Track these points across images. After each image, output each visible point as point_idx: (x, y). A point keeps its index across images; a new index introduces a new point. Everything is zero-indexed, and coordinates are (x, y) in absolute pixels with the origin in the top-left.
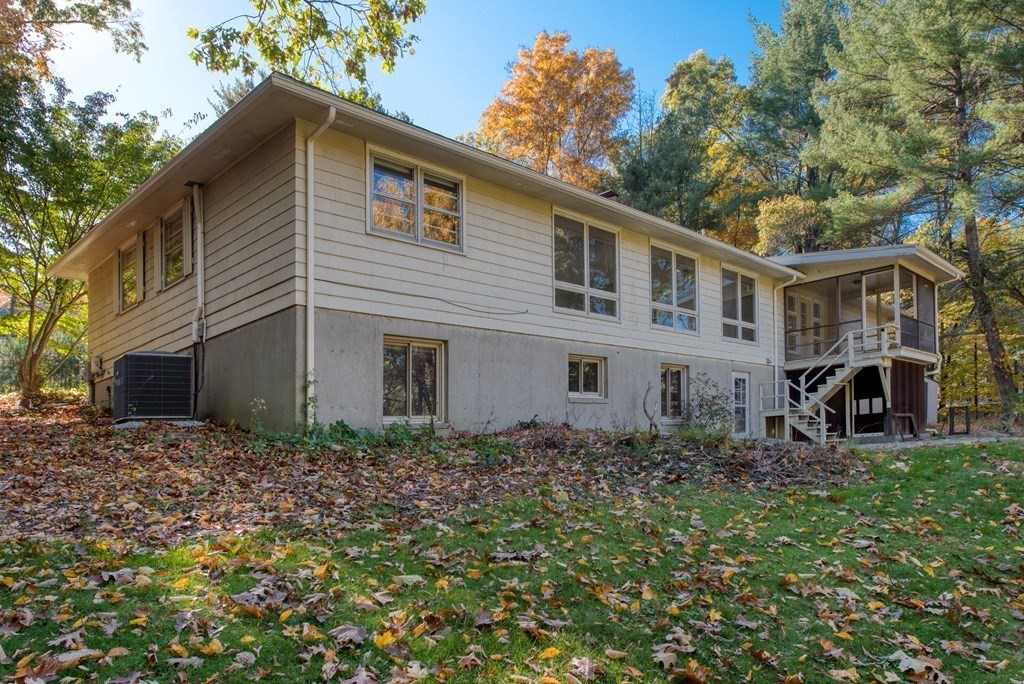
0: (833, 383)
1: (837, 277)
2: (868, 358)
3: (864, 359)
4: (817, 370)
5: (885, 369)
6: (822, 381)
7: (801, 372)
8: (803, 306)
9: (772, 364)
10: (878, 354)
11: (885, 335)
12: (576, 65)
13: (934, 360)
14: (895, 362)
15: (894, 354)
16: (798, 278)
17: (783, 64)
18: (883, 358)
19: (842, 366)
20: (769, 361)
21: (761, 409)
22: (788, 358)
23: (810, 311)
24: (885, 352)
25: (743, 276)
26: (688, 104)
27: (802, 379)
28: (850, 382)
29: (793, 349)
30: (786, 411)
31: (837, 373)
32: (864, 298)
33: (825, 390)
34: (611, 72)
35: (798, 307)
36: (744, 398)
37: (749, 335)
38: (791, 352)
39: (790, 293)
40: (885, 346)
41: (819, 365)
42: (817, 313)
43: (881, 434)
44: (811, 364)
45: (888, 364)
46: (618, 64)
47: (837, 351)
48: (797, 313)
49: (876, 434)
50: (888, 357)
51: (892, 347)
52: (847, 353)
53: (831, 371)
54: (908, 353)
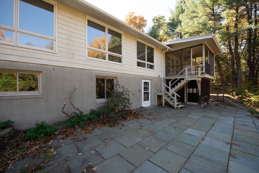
0: (180, 85)
1: (182, 49)
2: (193, 77)
3: (191, 77)
4: (175, 80)
5: (199, 81)
6: (176, 84)
7: (170, 80)
8: (173, 60)
9: (161, 77)
10: (196, 76)
11: (199, 69)
12: (135, 18)
13: (213, 78)
14: (202, 79)
15: (202, 76)
16: (169, 49)
17: (175, 16)
18: (198, 77)
19: (183, 79)
20: (159, 76)
21: (156, 92)
22: (167, 75)
23: (175, 62)
24: (199, 75)
25: (147, 46)
26: (156, 24)
27: (170, 83)
28: (186, 85)
29: (169, 72)
30: (163, 94)
31: (181, 82)
32: (192, 59)
33: (177, 87)
34: (142, 19)
35: (171, 60)
36: (148, 89)
37: (151, 67)
38: (168, 73)
39: (168, 55)
40: (200, 73)
41: (176, 78)
42: (177, 63)
43: (197, 104)
44: (173, 78)
45: (200, 80)
46: (143, 17)
47: (182, 74)
48: (171, 62)
49: (195, 103)
50: (200, 77)
51: (202, 73)
52: (185, 75)
53: (180, 81)
54: (207, 76)
